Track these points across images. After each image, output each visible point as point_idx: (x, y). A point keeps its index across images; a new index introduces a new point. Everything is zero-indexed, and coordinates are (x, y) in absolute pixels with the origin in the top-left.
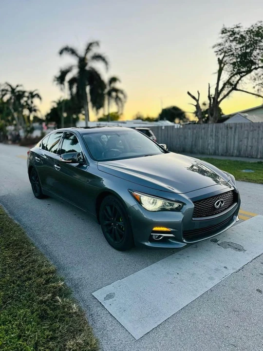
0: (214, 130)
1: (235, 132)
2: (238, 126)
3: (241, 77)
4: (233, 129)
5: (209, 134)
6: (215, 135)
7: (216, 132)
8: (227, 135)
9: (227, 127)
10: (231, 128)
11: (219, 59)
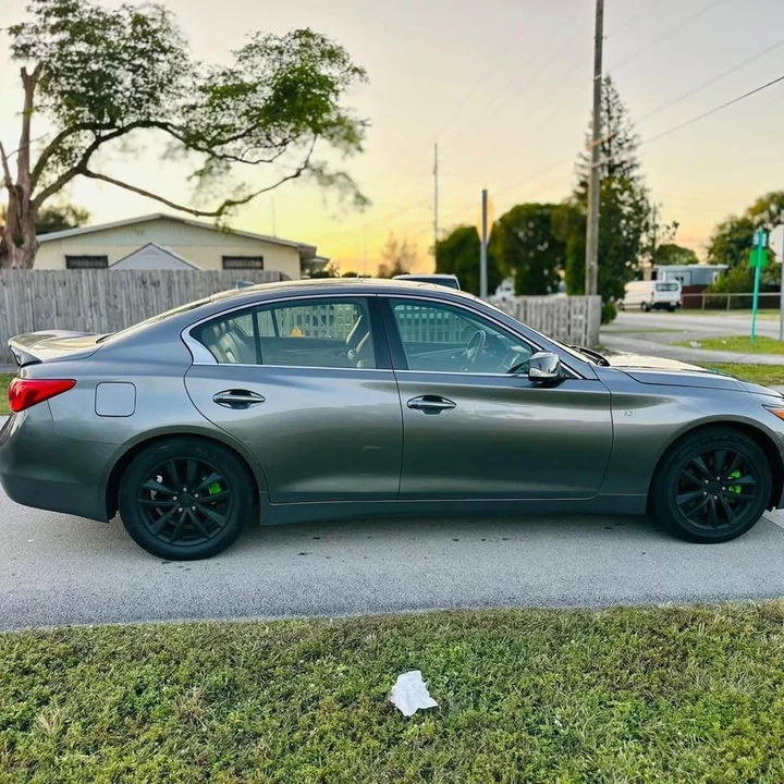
0: (101, 290)
1: (170, 296)
2: (176, 278)
3: (99, 140)
4: (163, 287)
5: (86, 301)
6: (108, 303)
7: (108, 293)
8: (147, 303)
9: (144, 283)
10: (156, 284)
11: (23, 70)
